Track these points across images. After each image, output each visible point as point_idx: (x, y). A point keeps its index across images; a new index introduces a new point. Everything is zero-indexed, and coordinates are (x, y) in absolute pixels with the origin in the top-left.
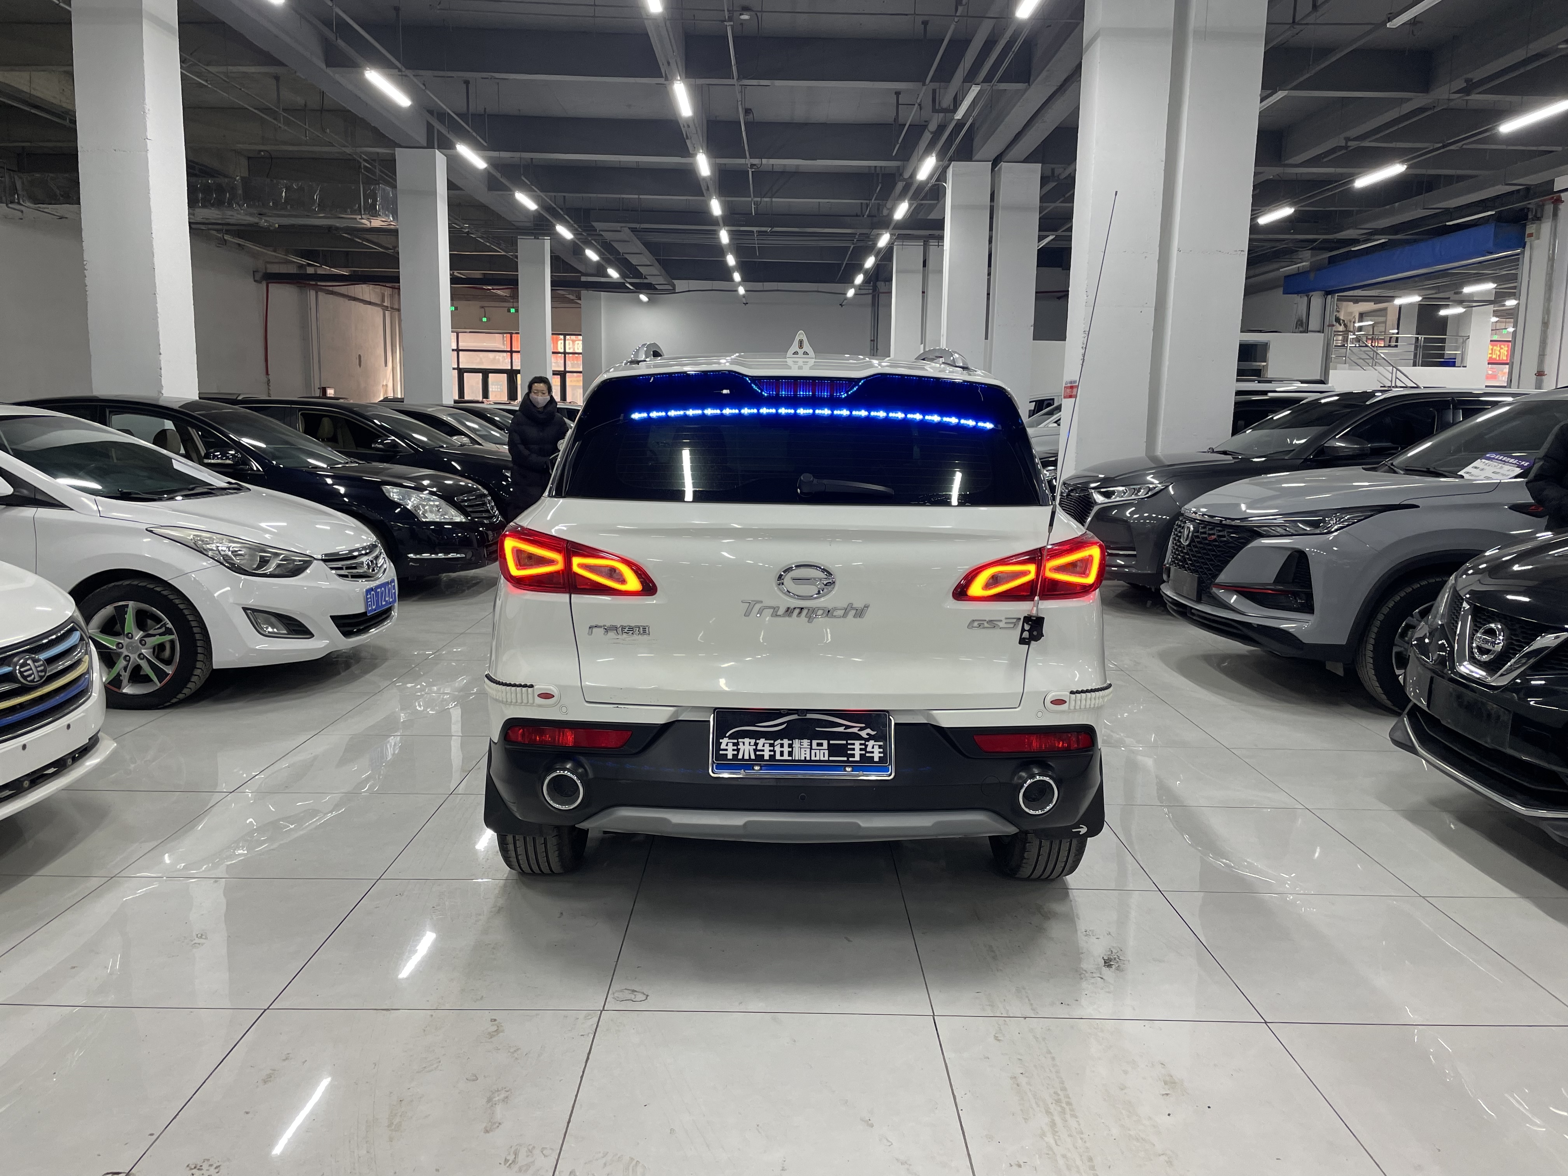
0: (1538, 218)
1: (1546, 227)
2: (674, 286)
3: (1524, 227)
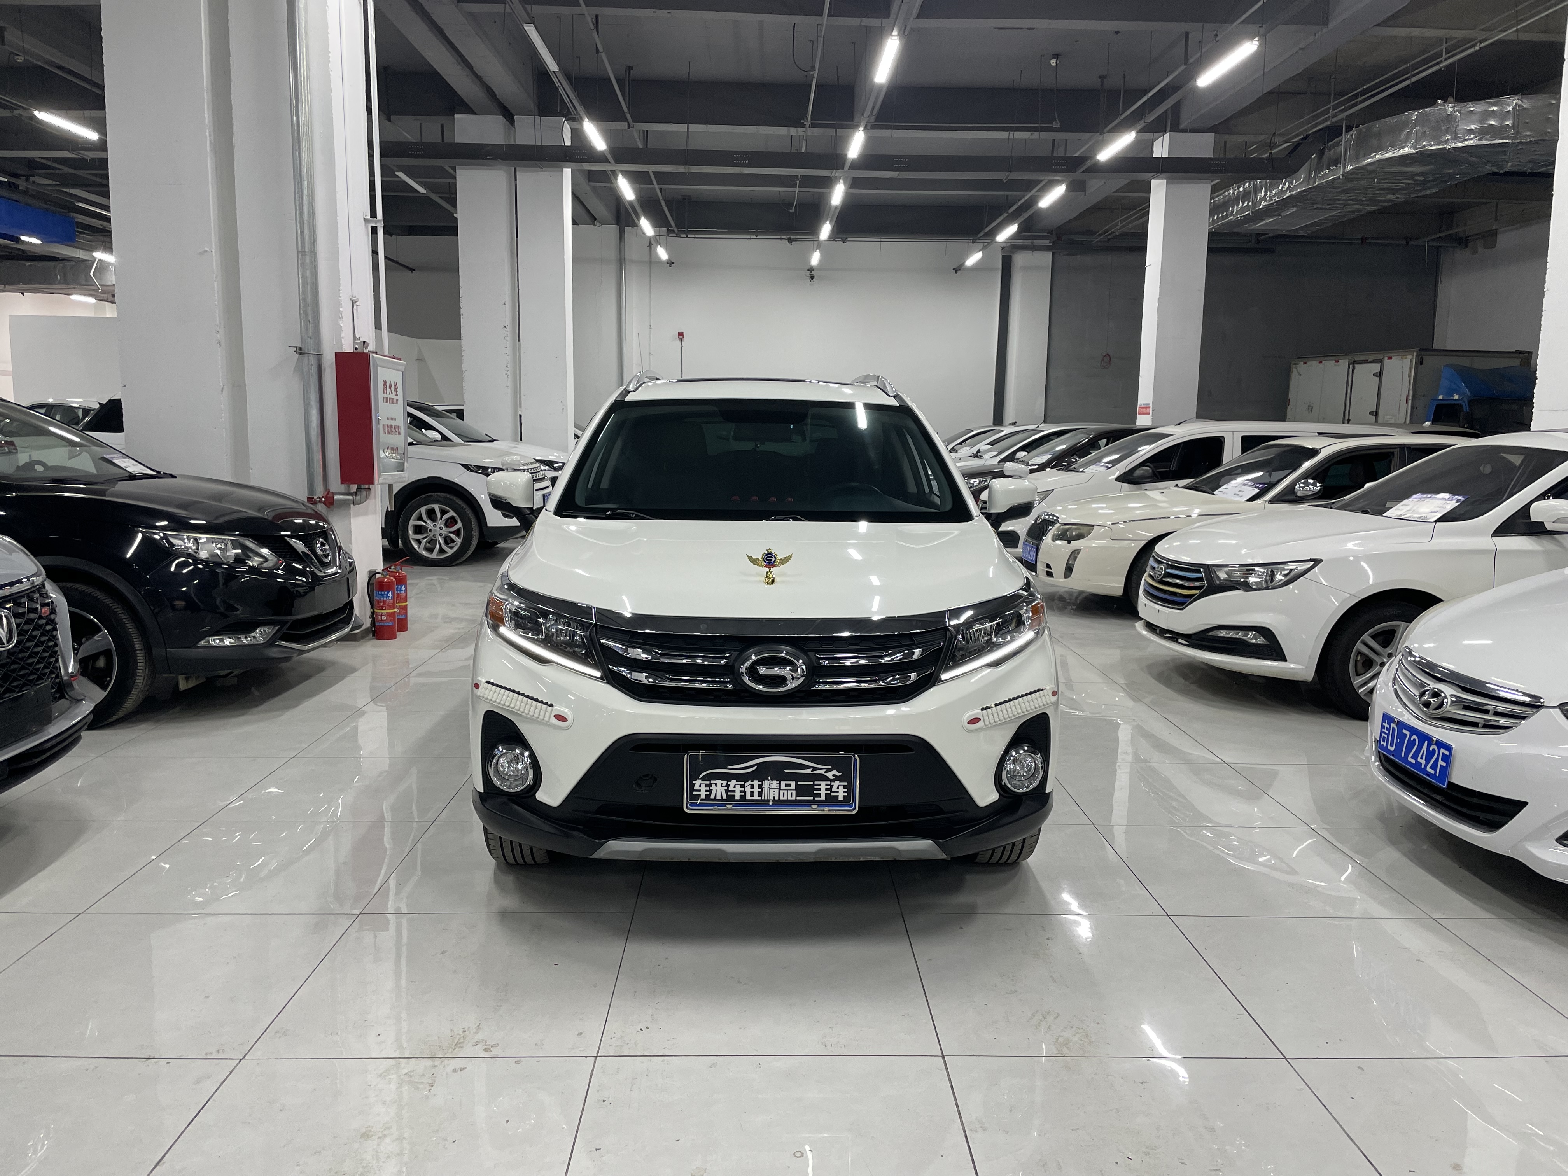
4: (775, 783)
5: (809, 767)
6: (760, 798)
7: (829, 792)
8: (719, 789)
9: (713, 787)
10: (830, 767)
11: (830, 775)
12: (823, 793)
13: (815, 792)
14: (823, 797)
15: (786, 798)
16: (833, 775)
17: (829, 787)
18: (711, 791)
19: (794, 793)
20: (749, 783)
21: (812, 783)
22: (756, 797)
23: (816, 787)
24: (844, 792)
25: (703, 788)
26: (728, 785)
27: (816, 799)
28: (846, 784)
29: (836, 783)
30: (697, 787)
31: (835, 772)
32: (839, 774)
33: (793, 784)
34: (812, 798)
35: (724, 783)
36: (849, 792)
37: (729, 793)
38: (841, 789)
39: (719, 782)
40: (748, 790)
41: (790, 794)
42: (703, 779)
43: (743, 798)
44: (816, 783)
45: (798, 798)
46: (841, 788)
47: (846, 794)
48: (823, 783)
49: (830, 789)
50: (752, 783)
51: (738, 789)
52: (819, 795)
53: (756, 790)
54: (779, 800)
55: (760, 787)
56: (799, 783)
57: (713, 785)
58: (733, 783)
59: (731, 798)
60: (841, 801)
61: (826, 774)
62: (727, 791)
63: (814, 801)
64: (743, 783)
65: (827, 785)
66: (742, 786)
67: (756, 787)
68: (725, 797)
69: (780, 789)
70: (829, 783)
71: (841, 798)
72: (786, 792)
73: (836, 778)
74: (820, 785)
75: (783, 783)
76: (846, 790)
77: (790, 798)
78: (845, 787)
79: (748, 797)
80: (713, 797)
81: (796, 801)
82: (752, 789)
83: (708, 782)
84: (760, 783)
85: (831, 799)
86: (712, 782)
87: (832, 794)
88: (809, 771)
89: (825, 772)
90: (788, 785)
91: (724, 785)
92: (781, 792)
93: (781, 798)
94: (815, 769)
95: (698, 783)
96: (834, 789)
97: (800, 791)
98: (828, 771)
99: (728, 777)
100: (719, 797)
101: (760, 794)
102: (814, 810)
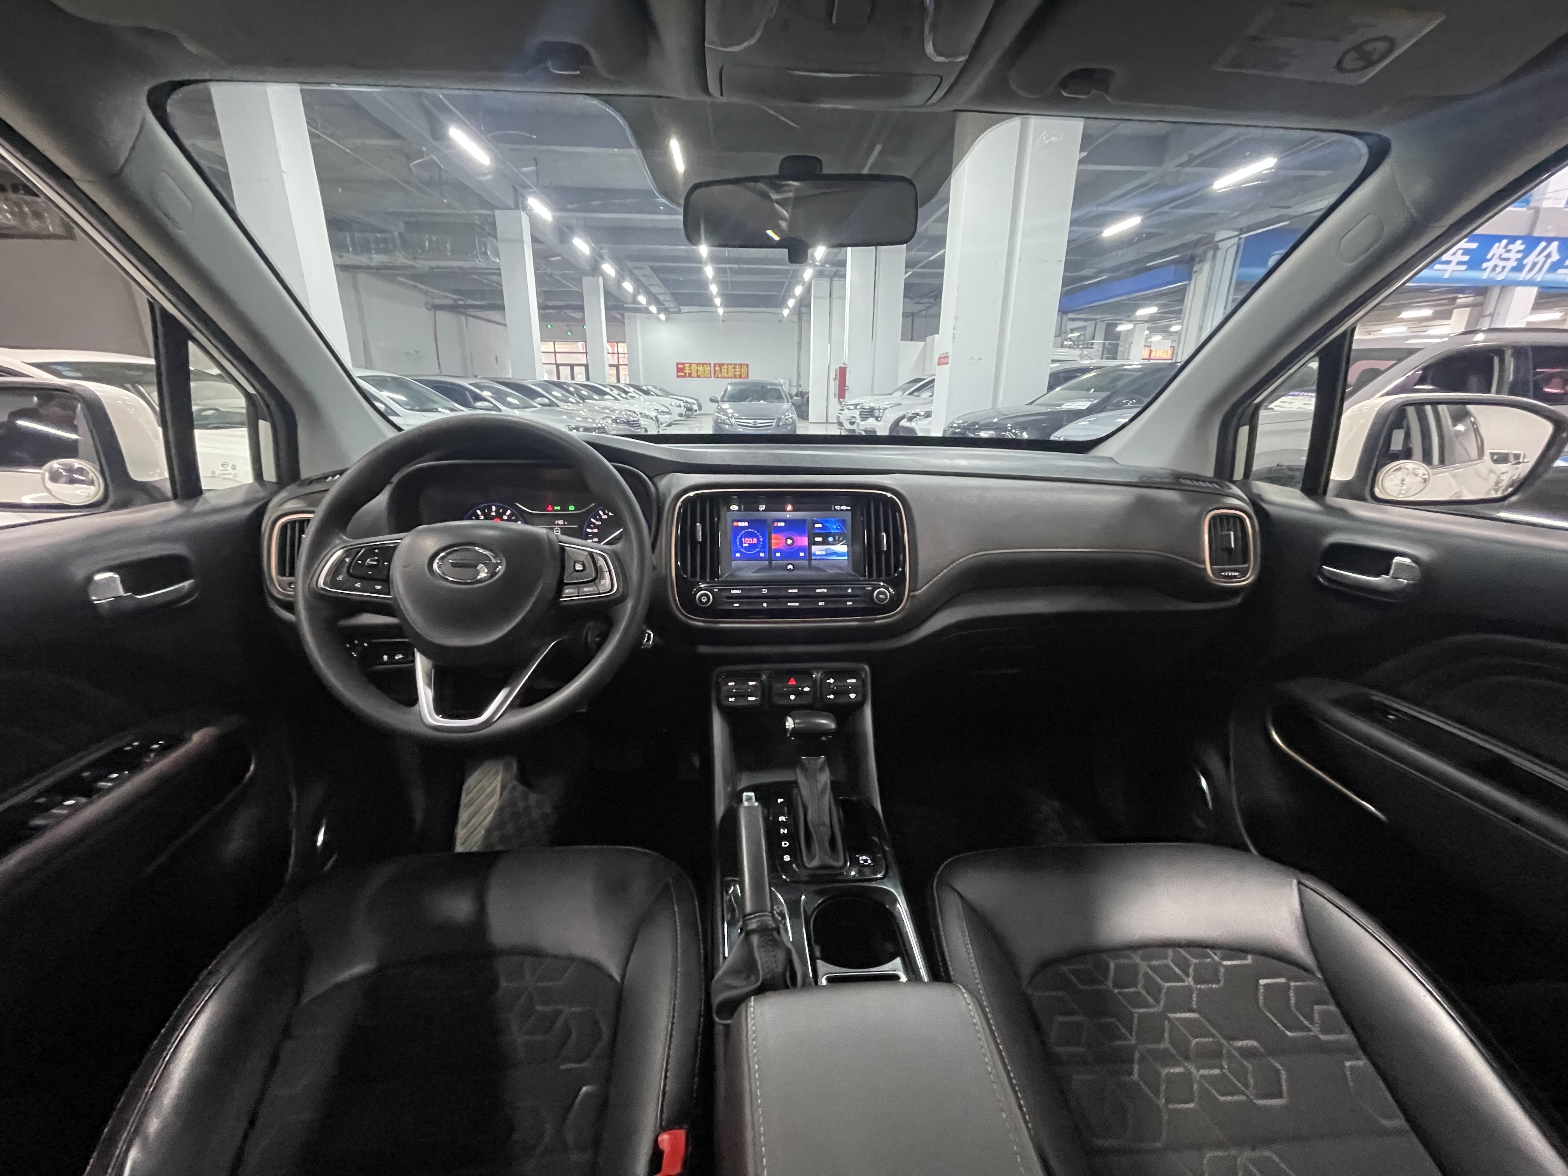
0: (1202, 261)
1: (1206, 267)
2: (680, 310)
3: (1192, 268)
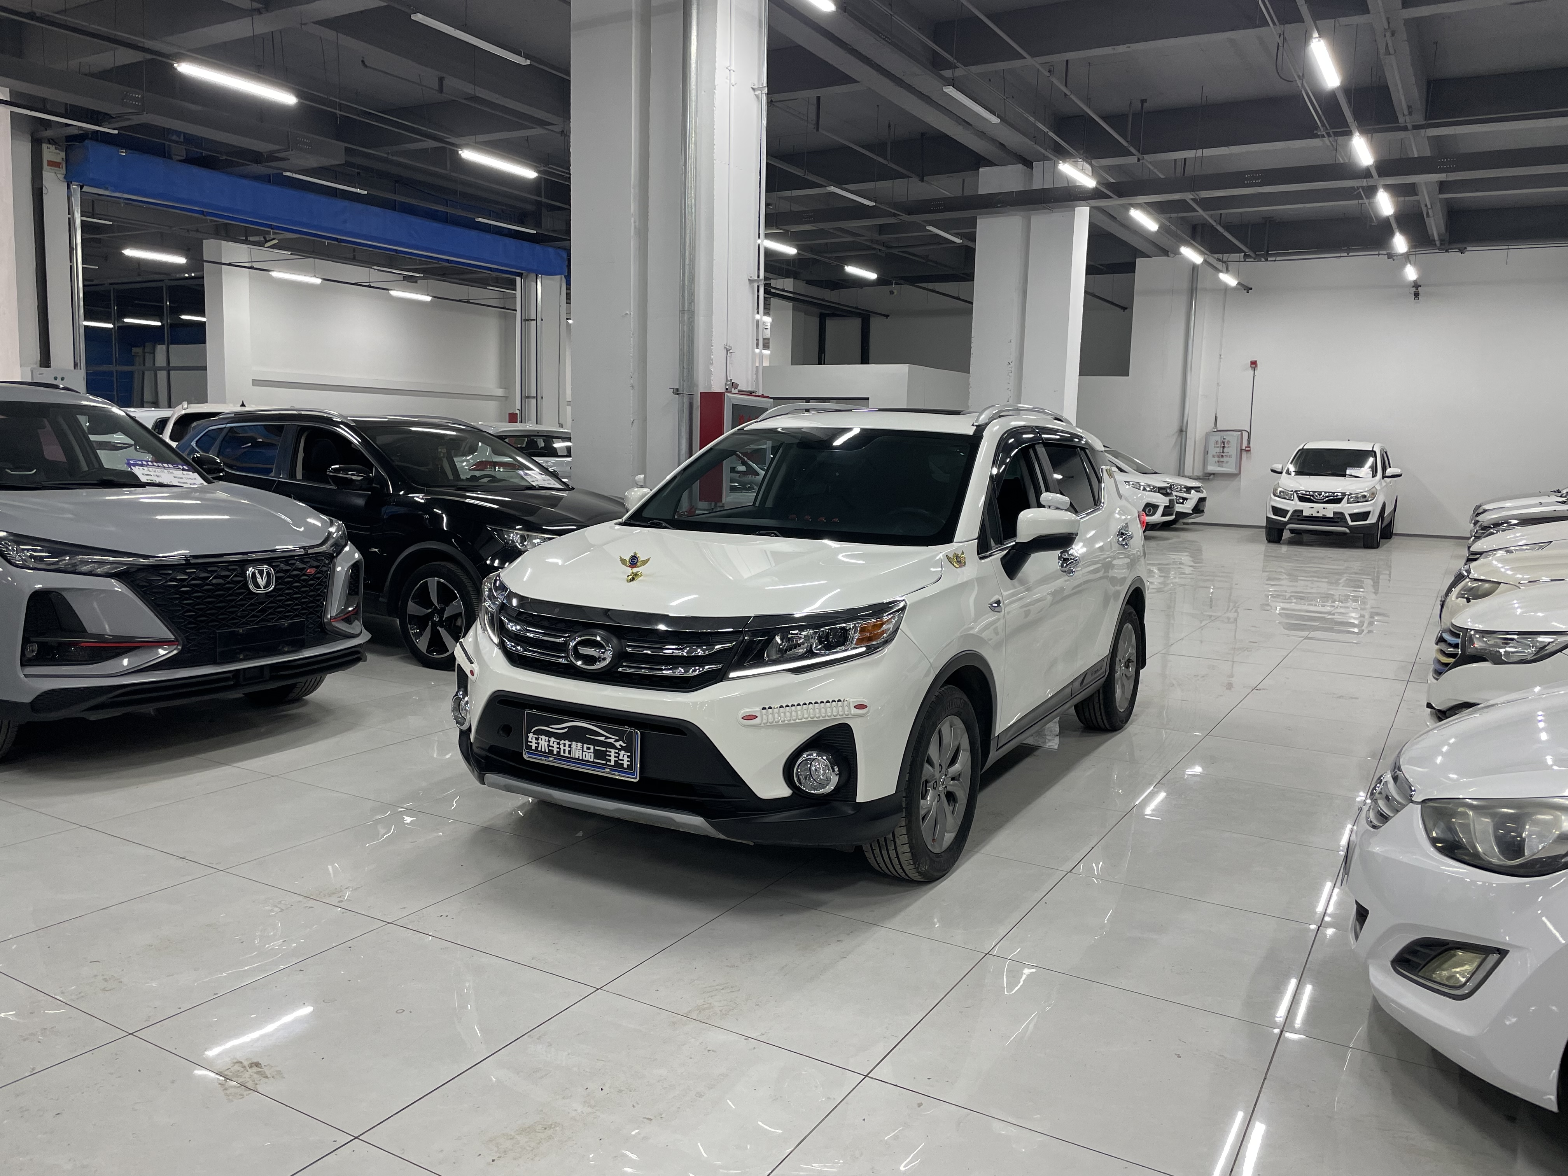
4: (580, 745)
5: (603, 736)
6: (569, 756)
7: (617, 759)
8: (543, 742)
9: (540, 741)
10: (617, 738)
11: (617, 744)
12: (613, 759)
13: (607, 757)
14: (612, 763)
15: (586, 759)
16: (620, 745)
17: (617, 755)
18: (538, 744)
19: (593, 755)
20: (562, 742)
21: (604, 749)
22: (567, 754)
23: (607, 753)
24: (628, 761)
25: (534, 741)
26: (549, 741)
27: (608, 763)
28: (629, 754)
29: (622, 753)
30: (530, 739)
31: (621, 743)
32: (624, 745)
33: (592, 747)
34: (604, 762)
35: (547, 738)
36: (631, 761)
37: (550, 748)
38: (626, 759)
39: (543, 737)
40: (562, 747)
41: (589, 756)
42: (534, 733)
43: (559, 752)
44: (608, 749)
45: (596, 761)
46: (626, 756)
47: (629, 763)
48: (613, 751)
49: (617, 757)
50: (564, 742)
51: (555, 745)
52: (610, 761)
53: (567, 749)
54: (582, 760)
55: (570, 746)
56: (596, 748)
57: (540, 739)
58: (552, 739)
59: (551, 752)
60: (625, 769)
61: (615, 743)
62: (549, 746)
63: (606, 764)
64: (558, 741)
65: (615, 753)
66: (558, 743)
67: (567, 746)
68: (547, 751)
69: (583, 751)
70: (617, 751)
71: (625, 766)
72: (587, 753)
73: (622, 748)
74: (610, 752)
75: (585, 746)
76: (629, 759)
77: (590, 760)
78: (628, 757)
79: (562, 753)
80: (539, 749)
81: (593, 762)
82: (563, 746)
83: (537, 736)
84: (570, 743)
85: (618, 765)
86: (540, 736)
87: (619, 762)
88: (602, 739)
89: (614, 742)
90: (589, 748)
91: (547, 740)
92: (584, 753)
93: (584, 758)
94: (607, 738)
95: (531, 735)
96: (621, 757)
97: (598, 754)
98: (616, 741)
99: (549, 734)
100: (543, 750)
101: (570, 752)
102: (606, 773)
